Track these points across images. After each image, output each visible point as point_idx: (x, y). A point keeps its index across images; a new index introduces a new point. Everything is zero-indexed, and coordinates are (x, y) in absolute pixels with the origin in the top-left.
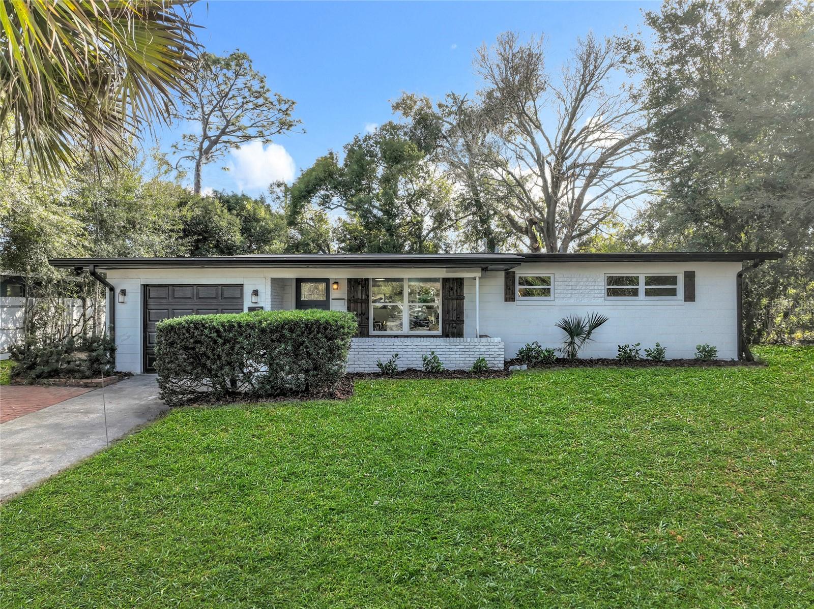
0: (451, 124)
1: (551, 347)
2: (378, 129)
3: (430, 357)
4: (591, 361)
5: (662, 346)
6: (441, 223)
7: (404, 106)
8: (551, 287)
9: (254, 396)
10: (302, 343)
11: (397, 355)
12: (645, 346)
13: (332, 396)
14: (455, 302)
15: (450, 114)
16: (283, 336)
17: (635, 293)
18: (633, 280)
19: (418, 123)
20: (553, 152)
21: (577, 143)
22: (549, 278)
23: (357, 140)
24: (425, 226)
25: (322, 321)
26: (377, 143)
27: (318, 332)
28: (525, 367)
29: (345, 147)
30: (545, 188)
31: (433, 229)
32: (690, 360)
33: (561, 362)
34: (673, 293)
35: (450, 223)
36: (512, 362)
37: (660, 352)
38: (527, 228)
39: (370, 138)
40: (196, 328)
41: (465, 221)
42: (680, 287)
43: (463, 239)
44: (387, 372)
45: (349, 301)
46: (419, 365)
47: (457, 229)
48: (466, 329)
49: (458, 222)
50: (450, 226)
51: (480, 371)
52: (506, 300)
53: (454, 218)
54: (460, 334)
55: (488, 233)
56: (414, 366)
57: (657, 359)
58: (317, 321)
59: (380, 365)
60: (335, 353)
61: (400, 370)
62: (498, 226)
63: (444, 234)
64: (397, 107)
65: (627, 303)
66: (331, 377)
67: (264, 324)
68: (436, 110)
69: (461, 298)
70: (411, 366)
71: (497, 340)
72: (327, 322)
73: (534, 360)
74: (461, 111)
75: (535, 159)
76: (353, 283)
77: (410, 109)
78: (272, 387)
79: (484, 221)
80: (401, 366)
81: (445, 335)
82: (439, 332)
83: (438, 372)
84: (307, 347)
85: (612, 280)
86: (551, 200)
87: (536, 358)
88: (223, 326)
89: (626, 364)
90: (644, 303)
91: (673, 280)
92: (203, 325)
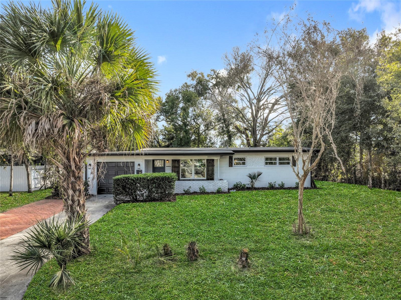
0: (212, 83)
1: (245, 183)
2: (181, 87)
3: (202, 188)
4: (258, 188)
5: (283, 182)
6: (208, 128)
7: (192, 75)
8: (246, 162)
9: (145, 201)
10: (160, 184)
11: (190, 187)
12: (278, 182)
13: (170, 201)
14: (211, 167)
15: (213, 78)
16: (154, 182)
17: (275, 164)
18: (275, 159)
19: (198, 83)
20: (255, 98)
21: (266, 94)
22: (245, 158)
23: (171, 91)
24: (201, 129)
25: (167, 177)
26: (180, 93)
27: (166, 180)
28: (235, 190)
29: (166, 95)
30: (252, 113)
31: (205, 131)
32: (294, 188)
33: (248, 189)
34: (288, 163)
35: (212, 127)
36: (231, 189)
37: (283, 185)
38: (244, 132)
39: (177, 90)
40: (126, 179)
41: (218, 126)
42: (291, 161)
43: (218, 134)
44: (187, 193)
45: (172, 167)
46: (198, 190)
47: (215, 130)
48: (215, 177)
49: (216, 127)
50: (212, 129)
51: (219, 192)
52: (229, 166)
53: (214, 125)
54: (212, 179)
55: (228, 131)
56: (196, 191)
57: (282, 187)
58: (165, 177)
59: (184, 191)
60: (171, 187)
61: (191, 192)
62: (233, 129)
63: (209, 132)
64: (189, 76)
65: (273, 167)
66: (170, 194)
67: (149, 178)
68: (206, 78)
69: (213, 166)
70: (195, 191)
71: (225, 181)
72: (169, 177)
73: (239, 188)
74: (217, 77)
75: (248, 100)
76: (174, 161)
77: (195, 77)
78: (151, 198)
79: (227, 126)
80: (192, 191)
81: (208, 179)
82: (205, 178)
83: (204, 193)
84: (162, 185)
85: (267, 159)
86: (255, 118)
87: (240, 187)
88: (135, 179)
89: (271, 189)
90: (278, 167)
91: (288, 159)
92: (129, 178)
